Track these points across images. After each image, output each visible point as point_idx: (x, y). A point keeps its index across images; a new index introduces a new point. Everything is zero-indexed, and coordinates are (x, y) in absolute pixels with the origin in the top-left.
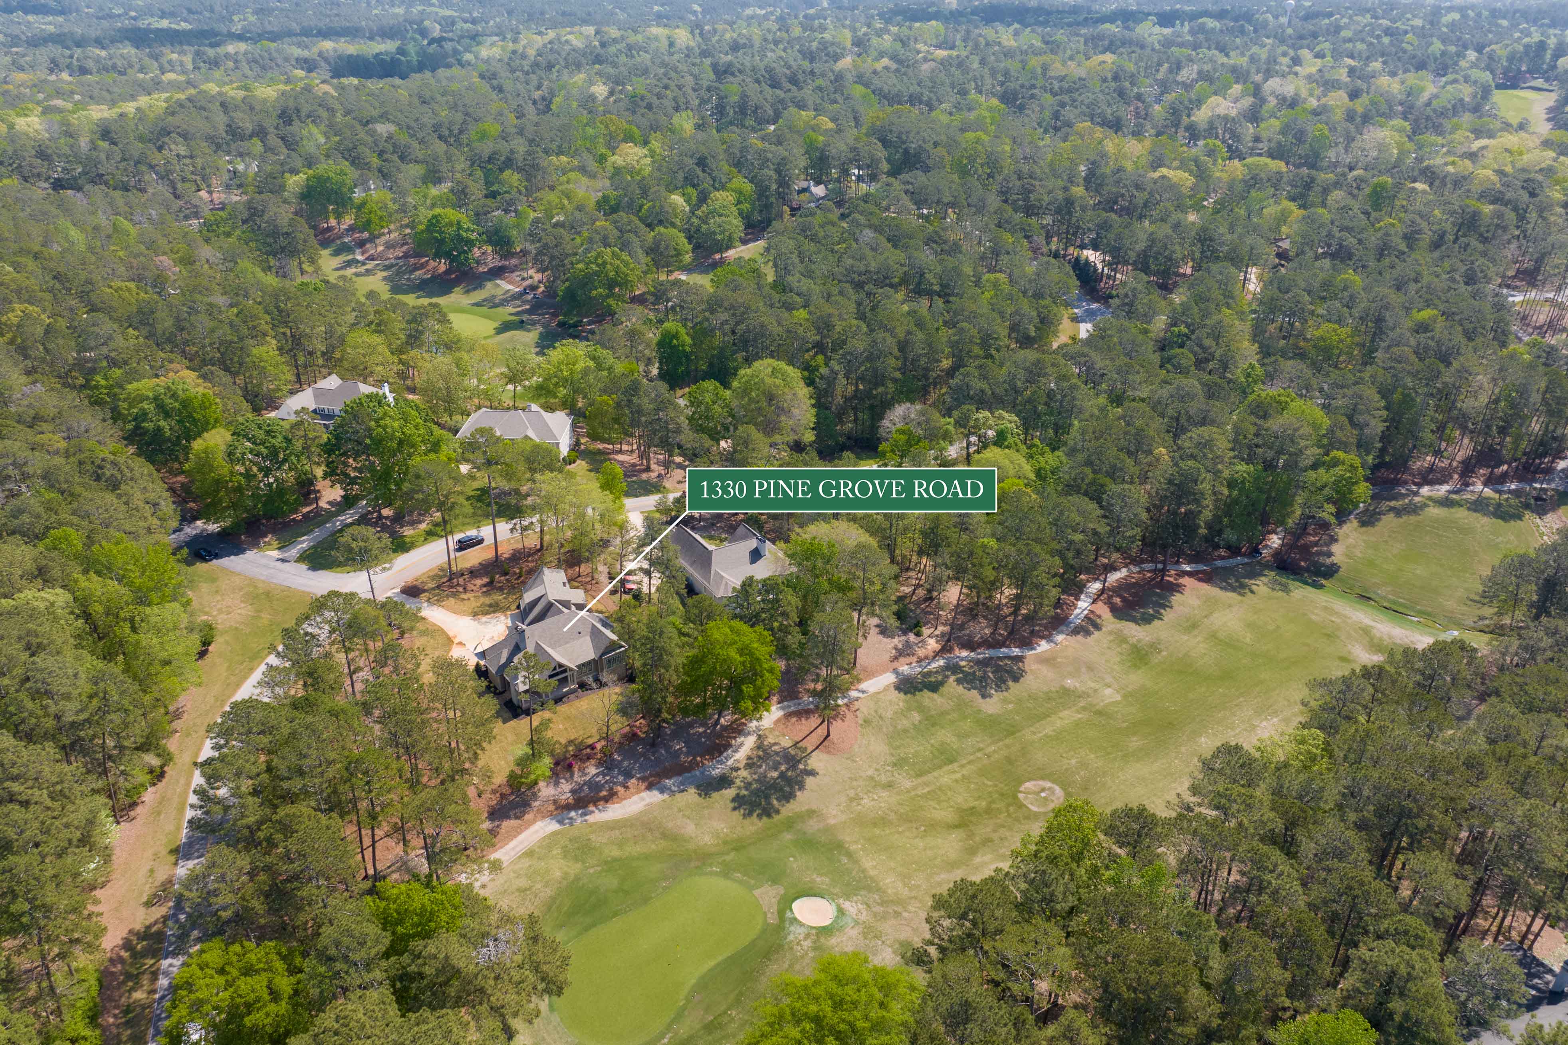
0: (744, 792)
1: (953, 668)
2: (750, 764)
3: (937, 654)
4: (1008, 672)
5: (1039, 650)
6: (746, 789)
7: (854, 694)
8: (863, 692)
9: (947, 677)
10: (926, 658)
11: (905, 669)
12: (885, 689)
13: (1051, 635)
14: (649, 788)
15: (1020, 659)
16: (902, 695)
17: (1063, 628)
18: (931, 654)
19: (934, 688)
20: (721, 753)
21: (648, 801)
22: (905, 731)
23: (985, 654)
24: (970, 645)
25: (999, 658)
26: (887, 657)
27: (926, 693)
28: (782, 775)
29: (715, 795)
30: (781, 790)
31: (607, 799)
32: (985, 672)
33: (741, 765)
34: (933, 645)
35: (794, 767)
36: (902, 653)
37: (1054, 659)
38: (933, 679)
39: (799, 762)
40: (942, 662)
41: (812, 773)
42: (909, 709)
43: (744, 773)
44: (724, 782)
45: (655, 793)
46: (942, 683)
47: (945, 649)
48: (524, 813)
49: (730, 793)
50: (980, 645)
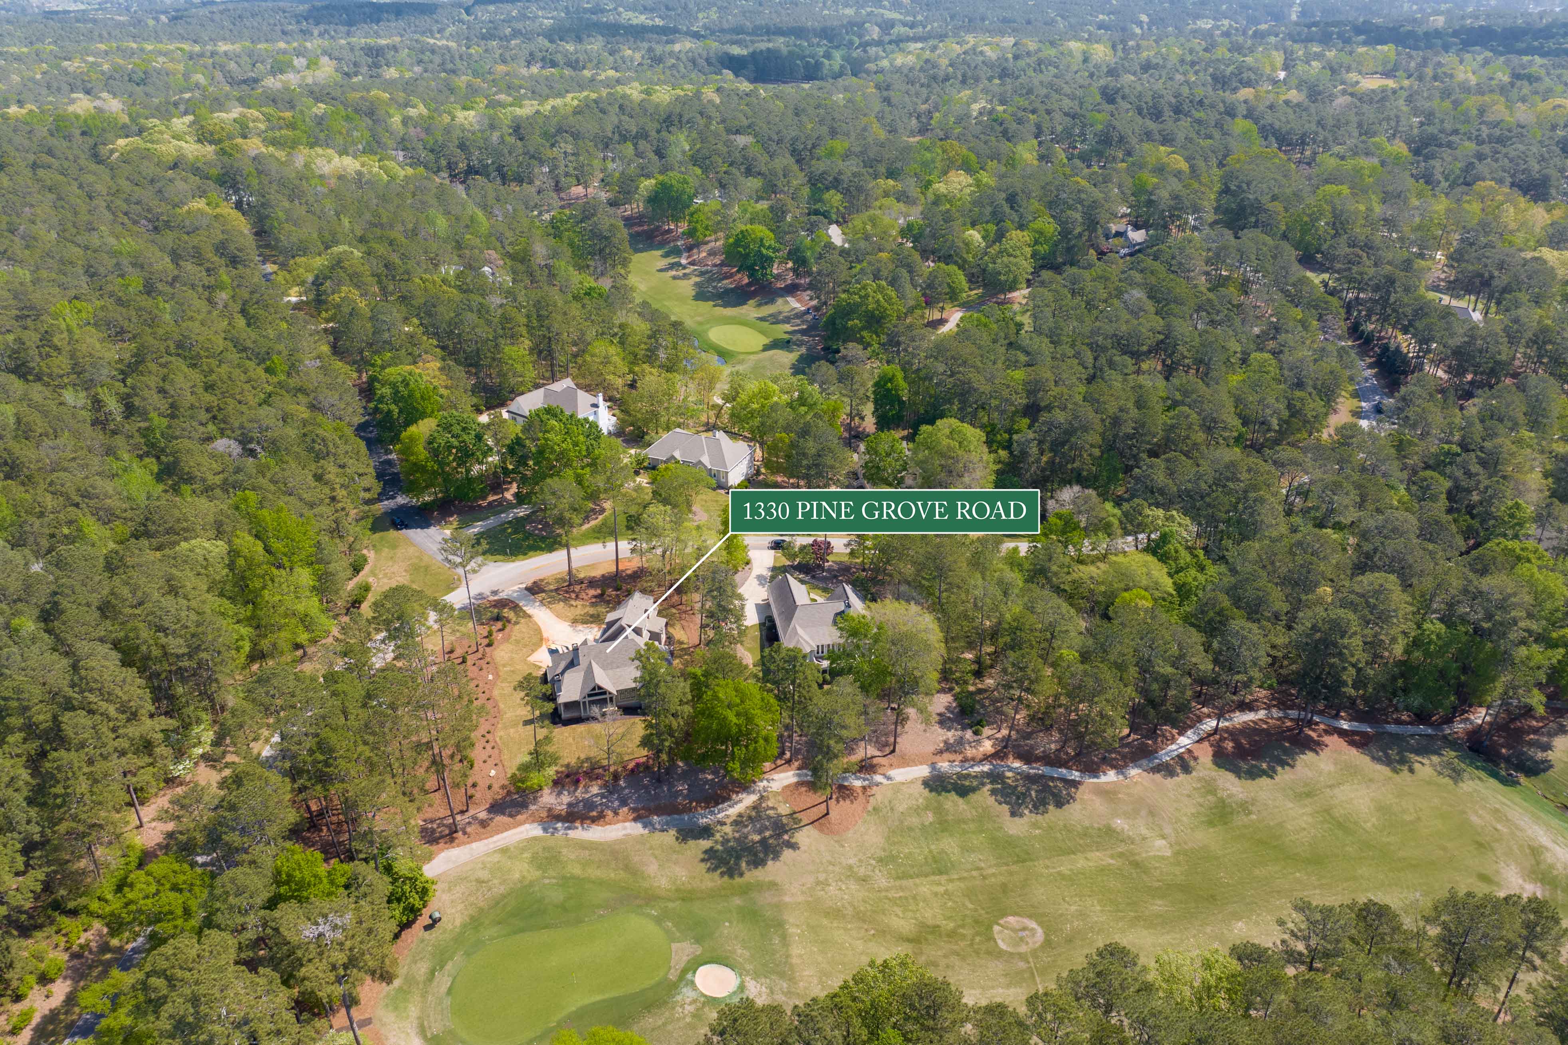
0: (719, 847)
1: (995, 777)
2: (738, 823)
3: (986, 758)
4: (1054, 795)
5: (1103, 779)
6: (723, 844)
7: (878, 778)
8: (889, 778)
9: (983, 784)
10: (973, 759)
11: (944, 766)
12: (912, 782)
13: (1126, 766)
14: (635, 820)
15: (1075, 784)
16: (926, 792)
17: (1144, 762)
18: (980, 756)
19: (963, 792)
20: (717, 804)
21: (629, 831)
22: (910, 829)
23: (1039, 769)
24: (1027, 757)
25: (1052, 779)
26: (932, 748)
27: (953, 796)
28: (763, 841)
29: (691, 843)
30: (755, 855)
31: (594, 820)
32: (1028, 789)
33: (728, 821)
34: (987, 746)
35: (779, 835)
36: (948, 748)
37: (1115, 793)
38: (967, 783)
39: (786, 832)
40: (986, 768)
41: (793, 846)
42: (927, 808)
43: (728, 829)
44: (706, 832)
45: (639, 825)
46: (973, 790)
47: (999, 755)
48: (519, 813)
49: (705, 844)
50: (1038, 759)
